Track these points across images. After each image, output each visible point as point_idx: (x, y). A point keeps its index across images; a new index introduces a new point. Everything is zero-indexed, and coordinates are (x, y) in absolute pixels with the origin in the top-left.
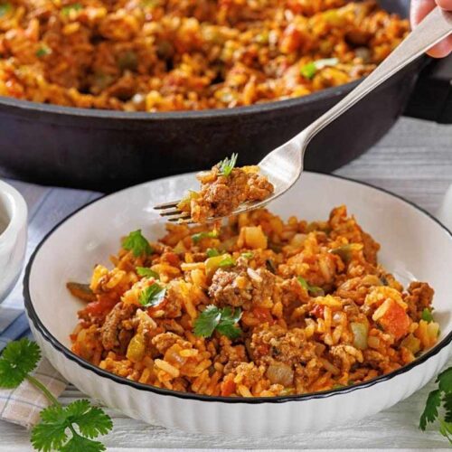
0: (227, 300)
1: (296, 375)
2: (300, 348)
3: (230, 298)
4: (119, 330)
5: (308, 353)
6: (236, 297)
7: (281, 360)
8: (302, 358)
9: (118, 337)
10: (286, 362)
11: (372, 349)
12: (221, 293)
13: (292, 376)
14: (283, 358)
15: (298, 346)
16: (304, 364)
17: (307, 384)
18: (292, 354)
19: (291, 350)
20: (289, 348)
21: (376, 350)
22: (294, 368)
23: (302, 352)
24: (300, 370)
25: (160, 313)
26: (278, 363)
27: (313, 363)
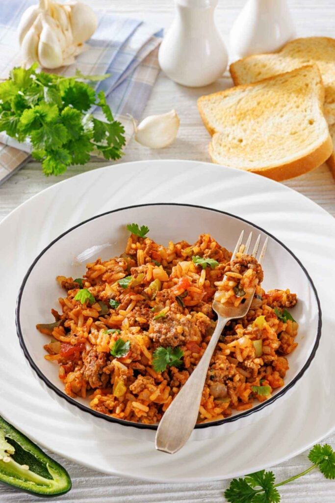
0: (170, 343)
1: (228, 388)
2: (227, 369)
3: (172, 342)
4: (101, 375)
5: (233, 372)
6: (175, 340)
7: (217, 381)
8: (230, 376)
9: (100, 379)
10: (220, 381)
11: (267, 354)
12: (165, 339)
13: (226, 389)
14: (218, 379)
15: (225, 369)
16: (232, 379)
17: (236, 392)
18: (223, 375)
19: (222, 372)
20: (220, 372)
21: (268, 355)
22: (226, 384)
23: (229, 372)
24: (230, 384)
25: (129, 361)
26: (216, 383)
27: (237, 378)
